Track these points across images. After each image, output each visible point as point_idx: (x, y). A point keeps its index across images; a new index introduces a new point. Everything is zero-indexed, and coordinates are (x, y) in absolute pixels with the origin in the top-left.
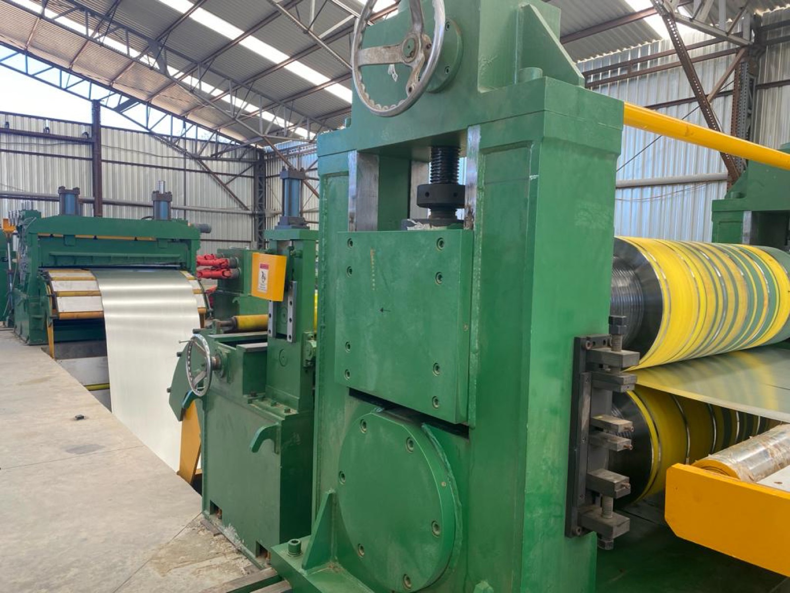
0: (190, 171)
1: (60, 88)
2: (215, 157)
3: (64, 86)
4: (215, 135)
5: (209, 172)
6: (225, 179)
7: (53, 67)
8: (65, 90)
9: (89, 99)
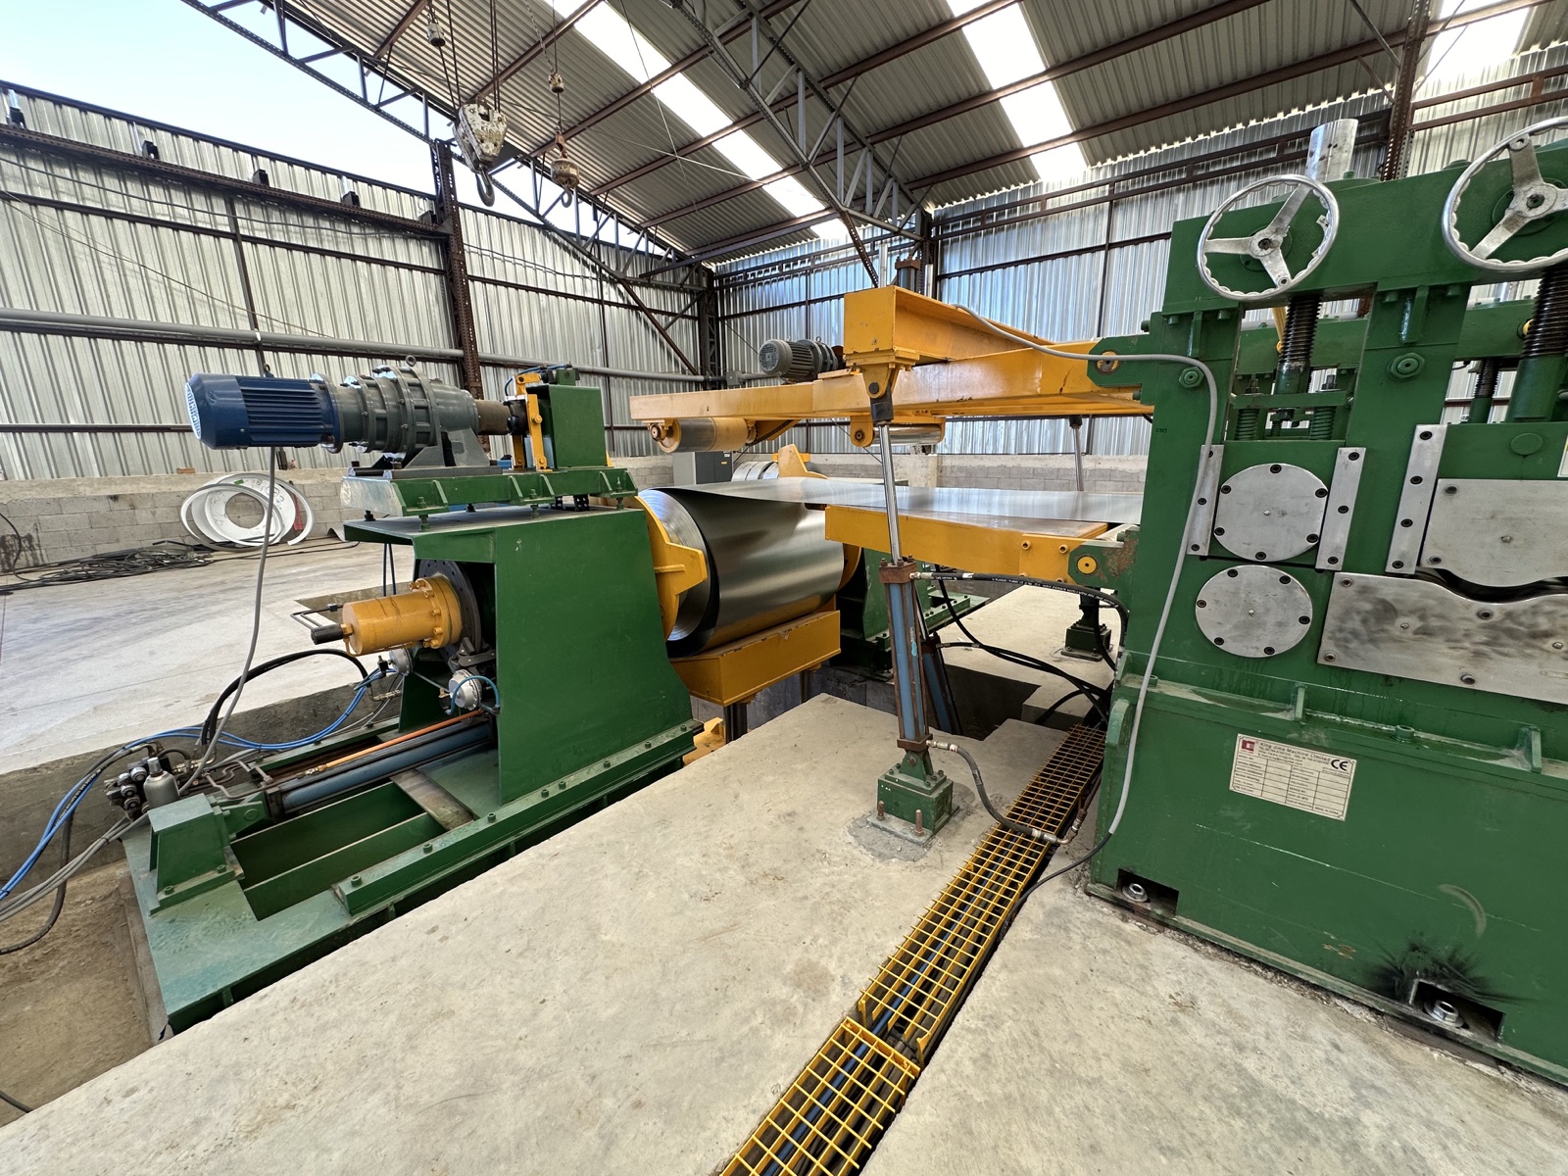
0: (610, 304)
1: (363, 102)
2: (646, 281)
3: (373, 100)
4: (643, 240)
5: (639, 307)
6: (662, 320)
7: (337, 50)
8: (376, 109)
9: (425, 138)
